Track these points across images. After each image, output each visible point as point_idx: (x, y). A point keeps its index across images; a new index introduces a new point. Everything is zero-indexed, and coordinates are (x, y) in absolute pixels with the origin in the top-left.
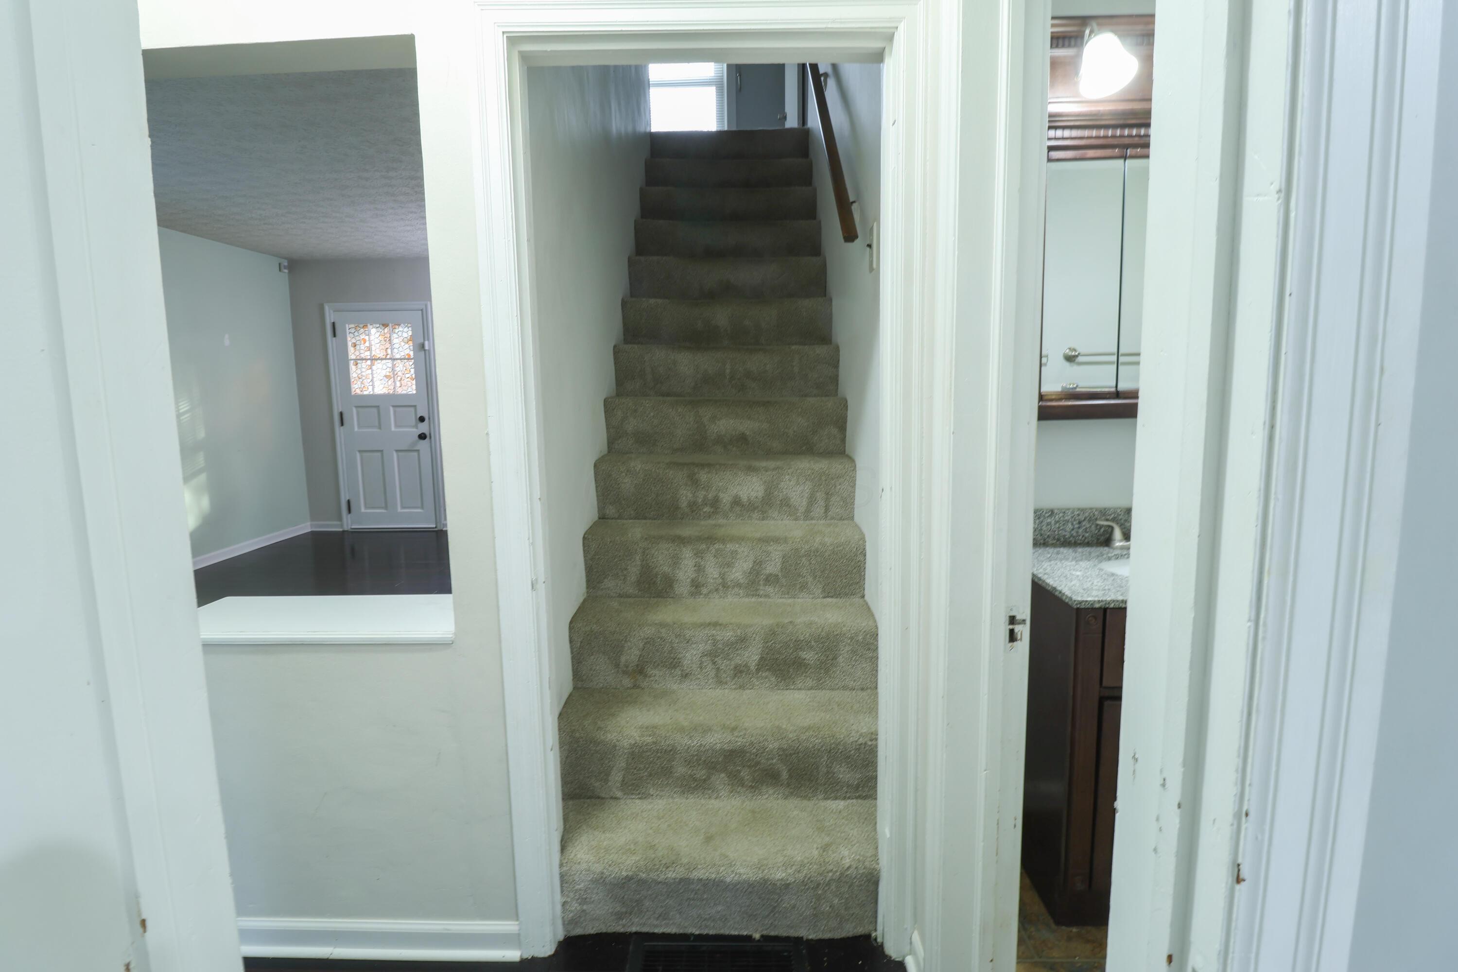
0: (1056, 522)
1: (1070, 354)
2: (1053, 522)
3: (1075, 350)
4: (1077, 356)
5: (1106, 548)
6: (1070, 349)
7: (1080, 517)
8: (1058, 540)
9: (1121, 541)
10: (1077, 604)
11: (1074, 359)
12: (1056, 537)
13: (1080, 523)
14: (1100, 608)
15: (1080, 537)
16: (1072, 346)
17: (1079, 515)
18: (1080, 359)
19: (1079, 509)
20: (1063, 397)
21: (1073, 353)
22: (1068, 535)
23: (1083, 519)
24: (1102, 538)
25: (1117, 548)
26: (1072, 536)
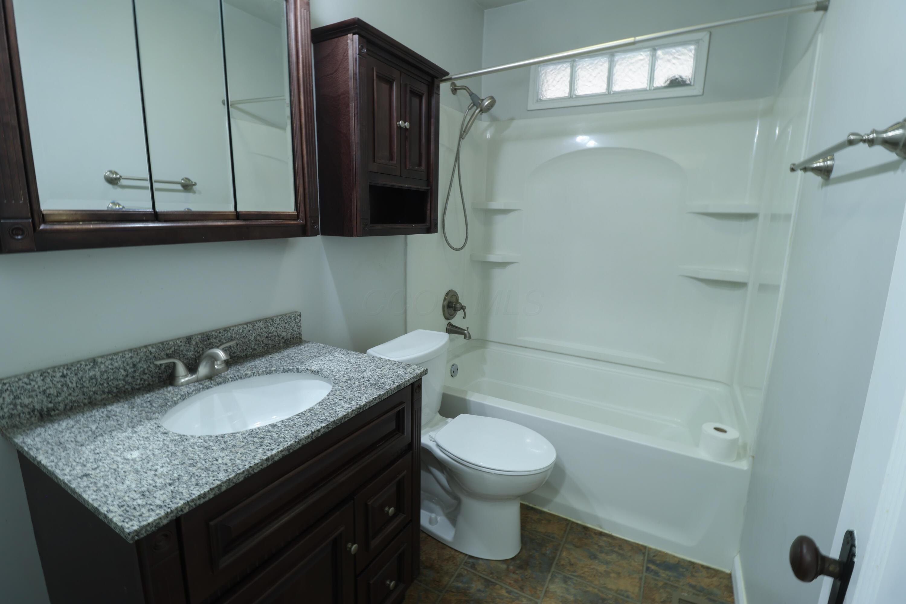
0: (102, 373)
1: (111, 176)
2: (98, 374)
3: (116, 173)
4: (119, 179)
5: (170, 388)
6: (111, 172)
7: (134, 359)
8: (109, 392)
9: (186, 376)
10: (133, 537)
11: (116, 182)
12: (106, 390)
13: (134, 366)
14: (171, 522)
15: (138, 381)
16: (114, 169)
17: (131, 358)
18: (123, 182)
19: (131, 350)
20: (79, 218)
21: (114, 176)
22: (121, 383)
23: (138, 360)
24: (164, 376)
25: (182, 385)
26: (127, 383)
